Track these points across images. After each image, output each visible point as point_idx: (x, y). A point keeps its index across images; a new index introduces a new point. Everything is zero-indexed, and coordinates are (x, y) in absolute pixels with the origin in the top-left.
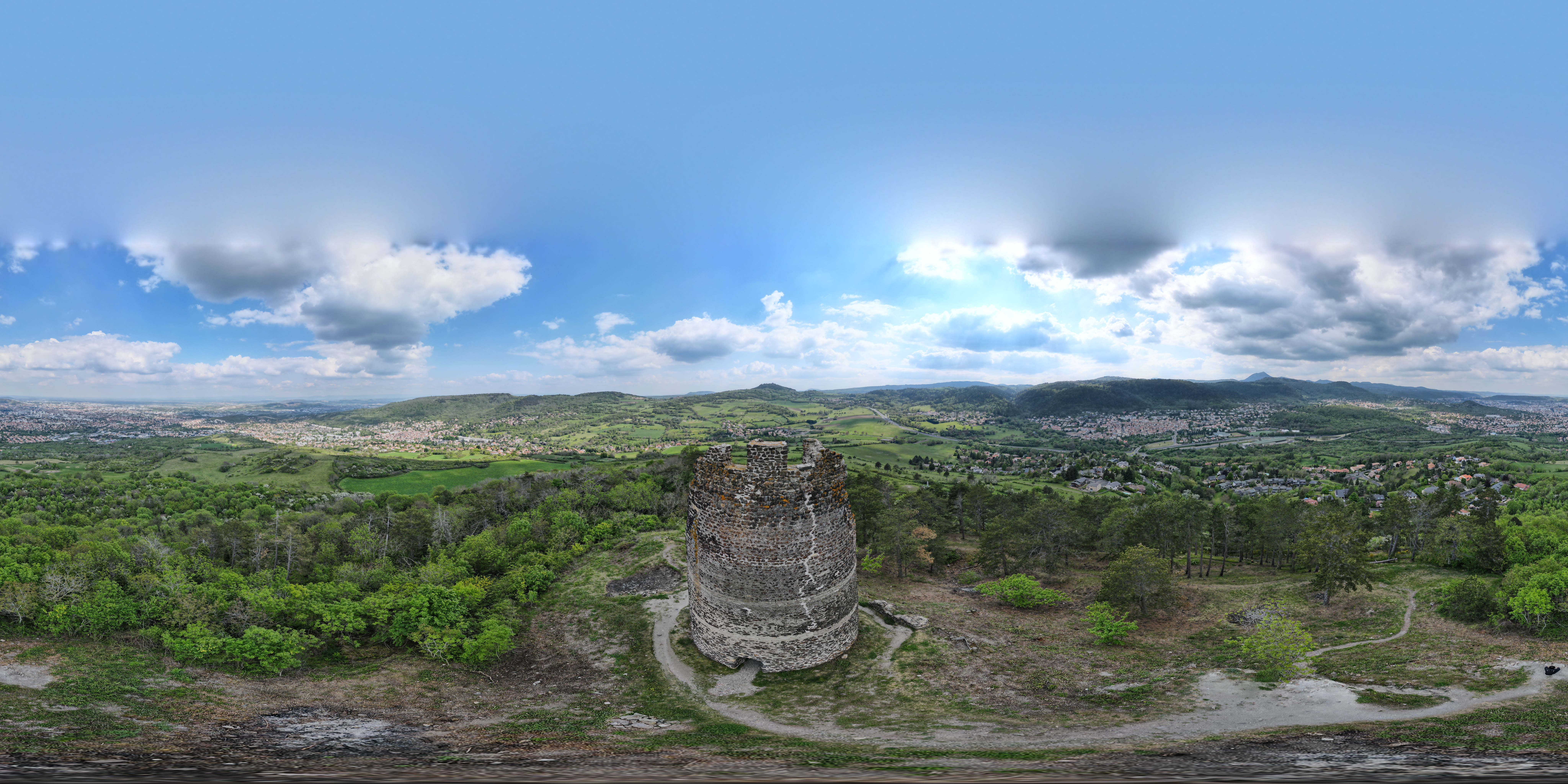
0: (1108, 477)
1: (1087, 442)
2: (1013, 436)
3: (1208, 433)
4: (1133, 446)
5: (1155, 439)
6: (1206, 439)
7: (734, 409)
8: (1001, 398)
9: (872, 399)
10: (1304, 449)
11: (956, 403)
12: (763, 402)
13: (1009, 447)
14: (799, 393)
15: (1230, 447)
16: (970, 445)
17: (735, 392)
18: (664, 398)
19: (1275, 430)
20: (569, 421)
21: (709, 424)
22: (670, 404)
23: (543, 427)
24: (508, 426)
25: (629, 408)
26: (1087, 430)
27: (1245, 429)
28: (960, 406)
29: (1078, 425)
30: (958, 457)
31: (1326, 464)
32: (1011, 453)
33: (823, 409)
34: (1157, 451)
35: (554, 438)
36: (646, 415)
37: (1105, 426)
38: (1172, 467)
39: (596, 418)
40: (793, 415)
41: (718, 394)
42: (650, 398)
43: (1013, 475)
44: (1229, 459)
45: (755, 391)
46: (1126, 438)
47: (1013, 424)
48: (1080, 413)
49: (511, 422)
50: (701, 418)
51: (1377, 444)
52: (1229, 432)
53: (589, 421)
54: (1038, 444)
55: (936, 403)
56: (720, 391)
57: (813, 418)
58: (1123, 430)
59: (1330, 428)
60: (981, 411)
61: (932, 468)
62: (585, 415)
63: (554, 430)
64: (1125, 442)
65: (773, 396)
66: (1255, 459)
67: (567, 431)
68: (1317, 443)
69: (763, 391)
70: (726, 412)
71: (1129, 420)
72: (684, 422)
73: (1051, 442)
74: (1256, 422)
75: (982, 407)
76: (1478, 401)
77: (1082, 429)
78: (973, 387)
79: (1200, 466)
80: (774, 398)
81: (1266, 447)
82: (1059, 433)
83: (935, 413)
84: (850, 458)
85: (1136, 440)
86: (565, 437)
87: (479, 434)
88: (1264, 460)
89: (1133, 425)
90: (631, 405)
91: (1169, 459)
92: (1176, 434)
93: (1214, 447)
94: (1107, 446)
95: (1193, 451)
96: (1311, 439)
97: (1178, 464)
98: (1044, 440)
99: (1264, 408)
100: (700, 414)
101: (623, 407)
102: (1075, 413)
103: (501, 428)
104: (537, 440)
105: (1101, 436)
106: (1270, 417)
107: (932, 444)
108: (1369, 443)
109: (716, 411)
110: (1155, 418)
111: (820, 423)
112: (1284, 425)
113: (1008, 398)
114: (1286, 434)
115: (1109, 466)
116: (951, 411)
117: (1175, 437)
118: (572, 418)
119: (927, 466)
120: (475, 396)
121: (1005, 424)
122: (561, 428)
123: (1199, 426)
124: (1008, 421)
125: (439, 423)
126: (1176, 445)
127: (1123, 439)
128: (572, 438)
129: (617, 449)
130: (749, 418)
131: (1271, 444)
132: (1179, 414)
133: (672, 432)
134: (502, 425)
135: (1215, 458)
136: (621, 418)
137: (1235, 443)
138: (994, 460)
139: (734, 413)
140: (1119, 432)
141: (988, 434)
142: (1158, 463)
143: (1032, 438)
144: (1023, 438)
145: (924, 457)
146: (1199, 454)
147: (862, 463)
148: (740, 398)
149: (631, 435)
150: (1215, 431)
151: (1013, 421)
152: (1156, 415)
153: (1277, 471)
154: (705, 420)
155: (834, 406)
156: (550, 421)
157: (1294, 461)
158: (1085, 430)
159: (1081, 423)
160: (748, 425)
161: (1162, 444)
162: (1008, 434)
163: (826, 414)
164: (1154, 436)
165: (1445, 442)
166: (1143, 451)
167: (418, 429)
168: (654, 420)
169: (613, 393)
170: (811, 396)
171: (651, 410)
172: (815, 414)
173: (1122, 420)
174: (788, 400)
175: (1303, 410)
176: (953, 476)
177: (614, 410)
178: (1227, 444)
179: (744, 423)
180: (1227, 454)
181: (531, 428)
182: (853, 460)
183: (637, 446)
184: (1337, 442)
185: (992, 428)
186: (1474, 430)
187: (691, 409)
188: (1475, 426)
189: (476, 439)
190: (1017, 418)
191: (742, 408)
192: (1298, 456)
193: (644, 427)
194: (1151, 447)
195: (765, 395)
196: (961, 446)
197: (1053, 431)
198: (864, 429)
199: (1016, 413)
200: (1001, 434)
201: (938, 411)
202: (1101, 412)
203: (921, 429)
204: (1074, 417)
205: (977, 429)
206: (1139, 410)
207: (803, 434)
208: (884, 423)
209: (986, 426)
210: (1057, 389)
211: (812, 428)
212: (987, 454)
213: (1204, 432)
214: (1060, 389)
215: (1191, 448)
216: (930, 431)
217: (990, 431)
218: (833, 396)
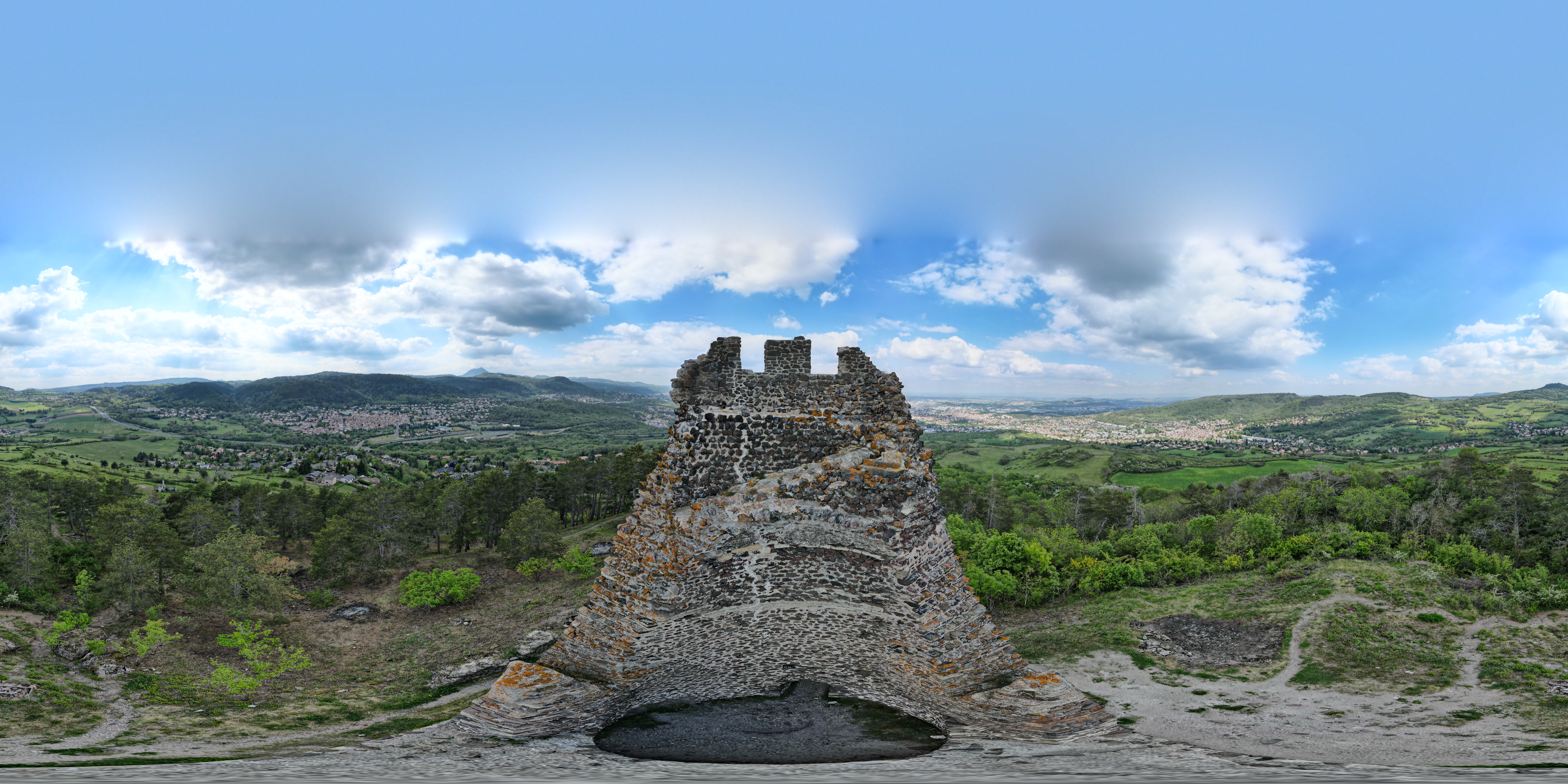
0: (341, 471)
1: (310, 437)
2: (235, 431)
3: (429, 427)
4: (356, 440)
5: (377, 434)
6: (427, 433)
8: (222, 394)
9: (90, 397)
10: (525, 443)
11: (175, 399)
13: (233, 442)
14: (18, 392)
15: (452, 441)
16: (193, 441)
19: (495, 425)
26: (309, 424)
27: (466, 423)
28: (180, 402)
29: (299, 420)
30: (183, 453)
31: (550, 457)
32: (235, 448)
33: (42, 407)
34: (380, 445)
37: (327, 421)
38: (399, 460)
40: (12, 415)
43: (242, 470)
44: (453, 452)
46: (348, 432)
47: (234, 418)
48: (302, 407)
51: (597, 437)
52: (450, 426)
54: (261, 439)
55: (156, 399)
57: (32, 417)
58: (345, 425)
59: (550, 422)
60: (201, 407)
61: (158, 465)
64: (348, 436)
66: (481, 453)
68: (538, 438)
71: (350, 415)
73: (274, 437)
74: (476, 417)
75: (203, 403)
77: (303, 423)
78: (193, 383)
79: (425, 459)
81: (488, 441)
82: (281, 428)
83: (156, 409)
84: (72, 457)
85: (358, 434)
88: (489, 453)
89: (354, 419)
91: (394, 453)
92: (398, 428)
93: (436, 441)
94: (330, 440)
95: (416, 445)
96: (532, 433)
97: (405, 458)
98: (267, 435)
99: (483, 403)
102: (295, 408)
105: (323, 430)
106: (490, 411)
107: (154, 440)
108: (588, 437)
110: (376, 412)
111: (39, 422)
112: (504, 420)
113: (228, 394)
114: (507, 429)
115: (339, 459)
116: (171, 407)
117: (397, 431)
119: (154, 463)
121: (226, 419)
123: (420, 420)
124: (229, 416)
126: (398, 439)
127: (345, 433)
131: (492, 438)
132: (399, 409)
135: (440, 451)
137: (457, 437)
138: (219, 456)
140: (341, 426)
141: (210, 429)
142: (385, 457)
143: (255, 433)
144: (245, 433)
145: (148, 454)
146: (422, 447)
147: (86, 462)
150: (436, 425)
151: (234, 415)
152: (377, 409)
153: (503, 463)
155: (53, 404)
157: (518, 454)
158: (306, 425)
159: (302, 417)
161: (384, 438)
162: (230, 429)
163: (45, 412)
164: (376, 430)
166: (366, 445)
170: (29, 394)
172: (34, 413)
173: (343, 415)
174: (7, 399)
175: (523, 405)
176: (183, 474)
178: (449, 438)
180: (450, 448)
182: (75, 459)
184: (557, 436)
185: (214, 424)
190: (238, 413)
192: (521, 449)
194: (374, 441)
196: (184, 442)
197: (275, 426)
198: (84, 427)
199: (236, 409)
200: (224, 429)
201: (159, 407)
202: (321, 406)
203: (144, 425)
204: (295, 411)
205: (199, 424)
206: (359, 405)
207: (22, 433)
208: (105, 421)
209: (207, 421)
210: (277, 384)
211: (32, 427)
212: (211, 449)
213: (426, 426)
214: (281, 384)
215: (414, 442)
216: (151, 427)
217: (212, 425)
218: (51, 395)
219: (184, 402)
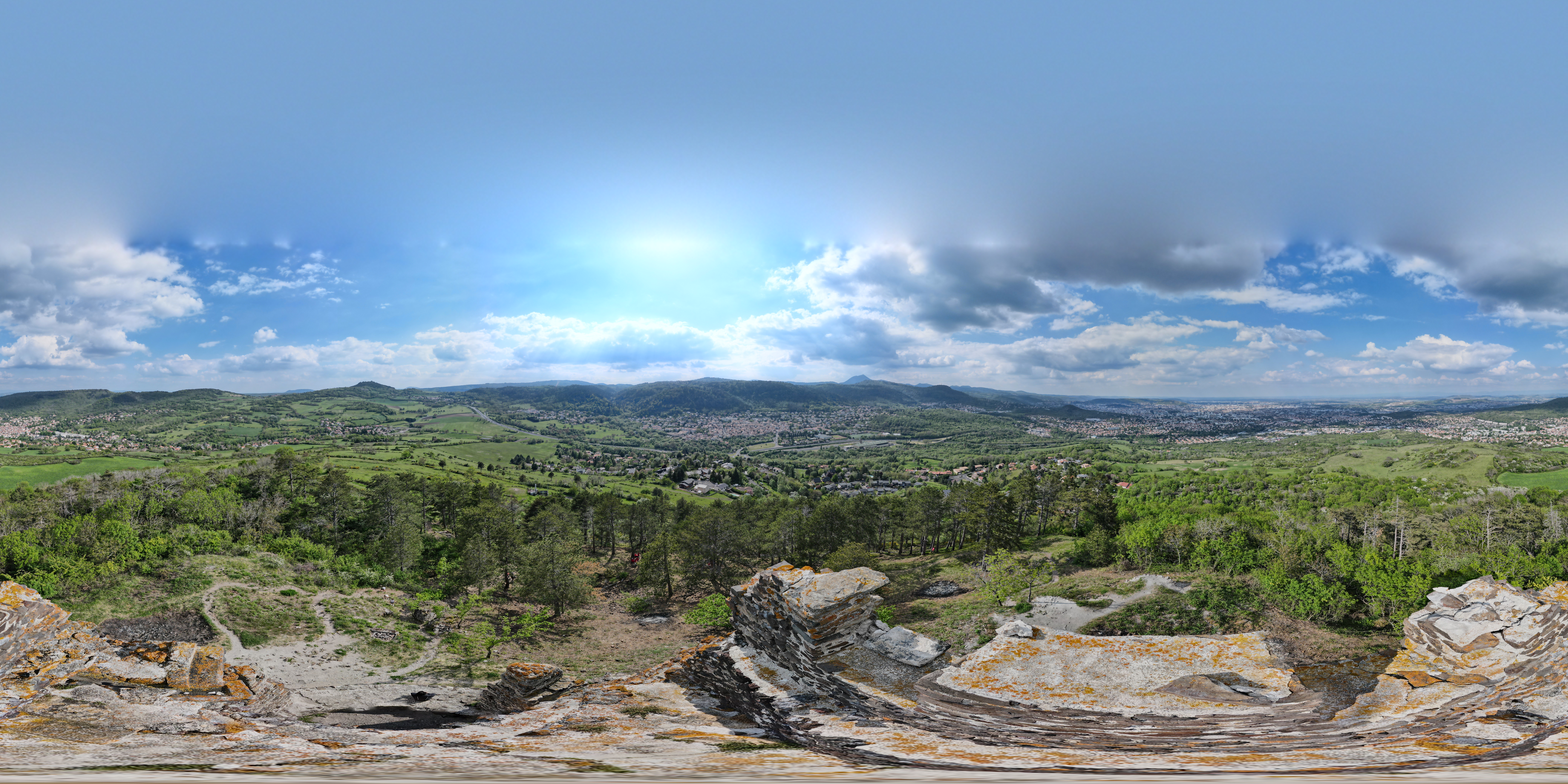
0: (715, 479)
1: (689, 443)
2: (613, 436)
3: (809, 435)
4: (735, 447)
5: (756, 441)
6: (807, 441)
7: (334, 406)
8: (602, 398)
9: (471, 397)
10: (906, 451)
11: (555, 402)
12: (362, 400)
13: (610, 447)
14: (398, 391)
15: (831, 450)
16: (571, 444)
17: (334, 390)
18: (262, 396)
19: (876, 433)
20: (167, 418)
21: (307, 422)
22: (268, 402)
23: (140, 423)
24: (105, 422)
25: (226, 405)
26: (688, 430)
27: (846, 432)
28: (560, 405)
29: (679, 426)
30: (560, 457)
31: (929, 467)
32: (613, 452)
33: (422, 407)
34: (758, 453)
35: (150, 435)
36: (244, 412)
37: (706, 427)
38: (776, 469)
39: (194, 416)
40: (392, 413)
41: (317, 392)
42: (249, 396)
43: (617, 475)
44: (832, 462)
45: (353, 388)
46: (727, 439)
47: (613, 423)
48: (681, 413)
49: (109, 418)
50: (300, 416)
52: (830, 434)
53: (186, 418)
54: (638, 445)
55: (536, 401)
56: (319, 389)
57: (412, 416)
58: (724, 432)
59: (931, 431)
60: (581, 410)
61: (535, 468)
62: (184, 412)
63: (151, 427)
64: (726, 443)
65: (372, 394)
66: (858, 462)
67: (164, 428)
68: (919, 447)
69: (362, 389)
70: (324, 410)
71: (730, 421)
72: (283, 420)
73: (652, 442)
74: (857, 425)
75: (582, 406)
76: (1078, 405)
77: (683, 429)
78: (573, 386)
79: (803, 468)
80: (373, 396)
81: (868, 450)
82: (660, 434)
83: (535, 411)
84: (450, 457)
85: (738, 441)
86: (162, 434)
87: (76, 430)
88: (868, 463)
89: (733, 426)
90: (229, 402)
91: (771, 461)
92: (777, 436)
93: (816, 449)
94: (708, 447)
95: (795, 453)
96: (912, 442)
97: (782, 467)
98: (645, 440)
99: (864, 411)
100: (299, 412)
101: (221, 405)
102: (676, 414)
103: (99, 424)
104: (133, 436)
105: (702, 437)
106: (871, 419)
107: (532, 443)
108: (970, 446)
109: (315, 409)
110: (757, 419)
111: (419, 421)
112: (885, 428)
113: (609, 398)
114: (888, 438)
115: (715, 467)
116: (551, 410)
117: (776, 439)
118: (170, 414)
119: (530, 465)
120: (73, 391)
121: (606, 424)
122: (157, 425)
123: (800, 428)
124: (608, 420)
125: (37, 419)
126: (777, 446)
127: (724, 440)
128: (169, 435)
129: (214, 447)
130: (347, 416)
131: (873, 447)
132: (780, 416)
133: (269, 430)
134: (99, 421)
135: (818, 460)
136: (219, 415)
137: (836, 445)
138: (596, 460)
139: (333, 411)
140: (720, 433)
141: (589, 433)
142: (762, 465)
143: (633, 438)
144: (624, 438)
145: (525, 457)
146: (801, 456)
147: (464, 463)
148: (339, 396)
149: (229, 433)
150: (816, 433)
151: (613, 419)
152: (757, 417)
153: (881, 474)
154: (303, 418)
155: (433, 404)
156: (148, 417)
157: (897, 463)
158: (685, 431)
159: (682, 422)
160: (346, 423)
161: (763, 445)
162: (609, 433)
163: (425, 412)
164: (755, 438)
165: (1046, 445)
166: (745, 453)
167: (16, 424)
168: (251, 418)
169: (211, 390)
170: (409, 393)
171: (249, 408)
172: (414, 412)
173: (723, 422)
174: (387, 398)
175: (904, 414)
176: (558, 477)
177: (212, 407)
178: (829, 446)
179: (342, 421)
180: (829, 456)
181: (128, 424)
182: (453, 460)
183: (234, 444)
184: (938, 445)
185: (592, 427)
186: (1074, 434)
187: (289, 407)
188: (1075, 430)
189: (73, 435)
190: (617, 417)
191: (341, 406)
192: (901, 458)
193: (241, 425)
194: (753, 449)
195: (364, 393)
196: (561, 445)
197: (654, 431)
198: (464, 428)
199: (617, 413)
200: (602, 433)
201: (539, 409)
202: (700, 412)
203: (522, 427)
204: (675, 417)
205: (578, 428)
206: (739, 412)
207: (402, 432)
208: (485, 422)
209: (586, 425)
210: (657, 389)
211: (411, 426)
212: (589, 453)
213: (805, 434)
214: (661, 389)
215: (794, 450)
216: (530, 430)
217: (590, 429)
218: (433, 394)
219: (564, 405)
